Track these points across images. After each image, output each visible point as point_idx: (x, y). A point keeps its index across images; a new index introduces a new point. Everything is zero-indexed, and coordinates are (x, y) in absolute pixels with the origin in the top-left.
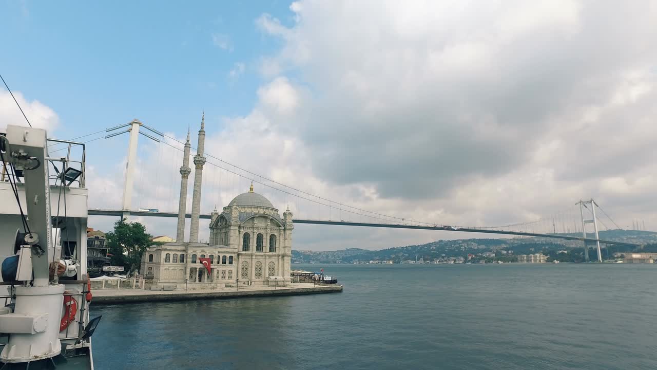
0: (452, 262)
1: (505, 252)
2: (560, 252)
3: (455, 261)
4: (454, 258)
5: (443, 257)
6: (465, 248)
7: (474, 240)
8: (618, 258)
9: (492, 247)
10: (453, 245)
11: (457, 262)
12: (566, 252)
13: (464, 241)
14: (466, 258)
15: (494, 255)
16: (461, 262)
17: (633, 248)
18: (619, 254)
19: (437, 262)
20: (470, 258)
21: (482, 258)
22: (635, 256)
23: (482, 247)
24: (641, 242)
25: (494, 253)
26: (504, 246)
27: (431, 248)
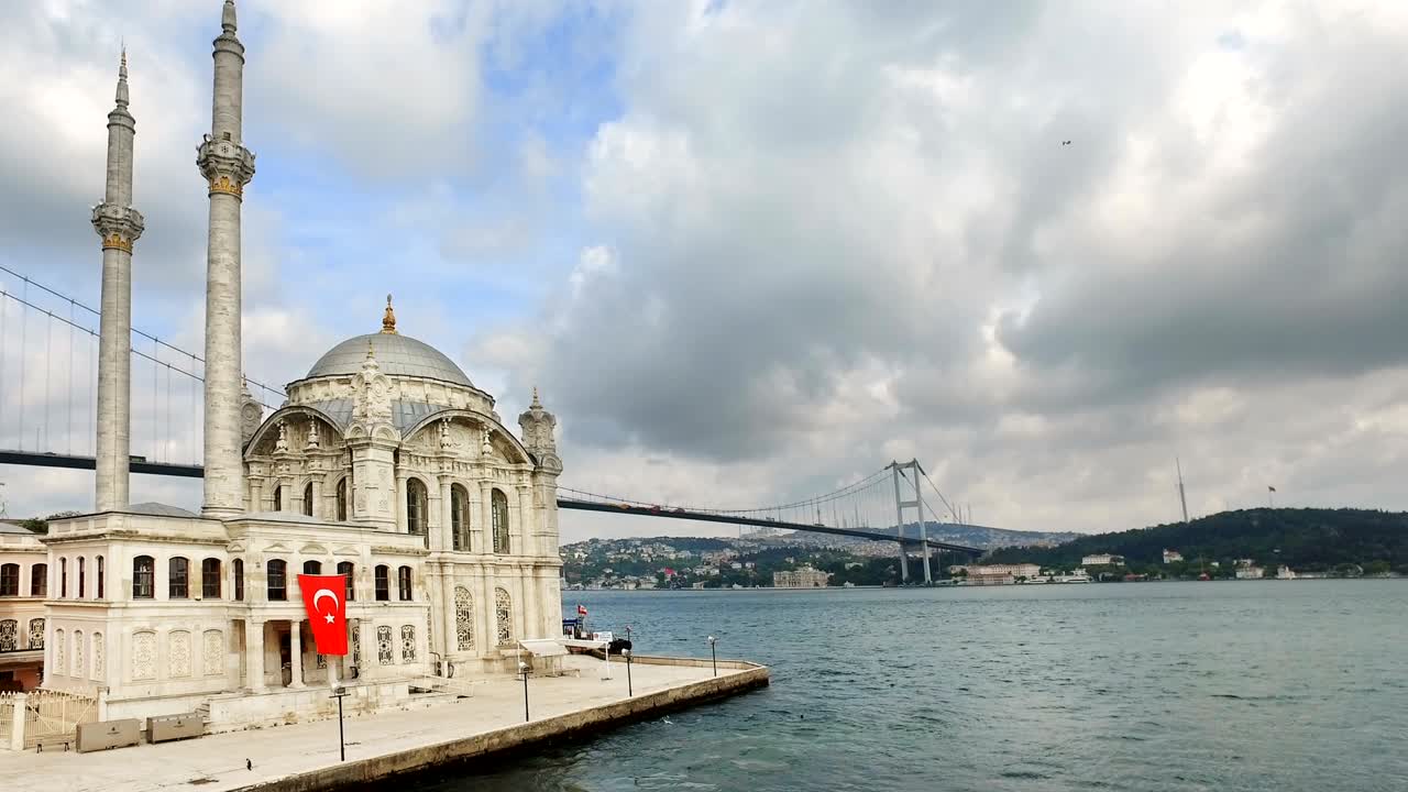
0: (632, 586)
1: (737, 566)
2: (852, 565)
3: (638, 584)
4: (635, 578)
5: (608, 576)
6: (650, 556)
7: (665, 540)
8: (956, 575)
9: (706, 556)
10: (622, 551)
11: (643, 586)
12: (861, 565)
13: (646, 542)
14: (661, 577)
15: (717, 571)
16: (651, 586)
17: (974, 556)
18: (958, 569)
19: (597, 586)
20: (668, 578)
21: (695, 578)
22: (983, 570)
23: (685, 554)
24: (990, 546)
25: (717, 567)
26: (728, 553)
27: (576, 555)
